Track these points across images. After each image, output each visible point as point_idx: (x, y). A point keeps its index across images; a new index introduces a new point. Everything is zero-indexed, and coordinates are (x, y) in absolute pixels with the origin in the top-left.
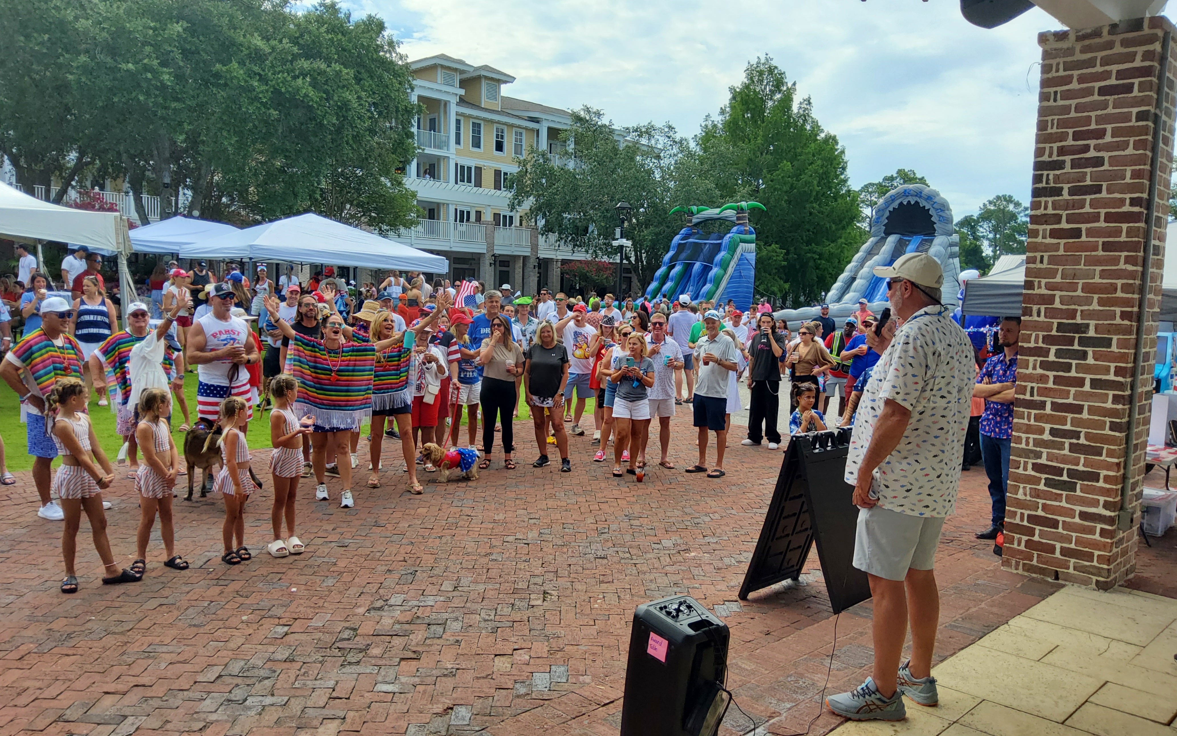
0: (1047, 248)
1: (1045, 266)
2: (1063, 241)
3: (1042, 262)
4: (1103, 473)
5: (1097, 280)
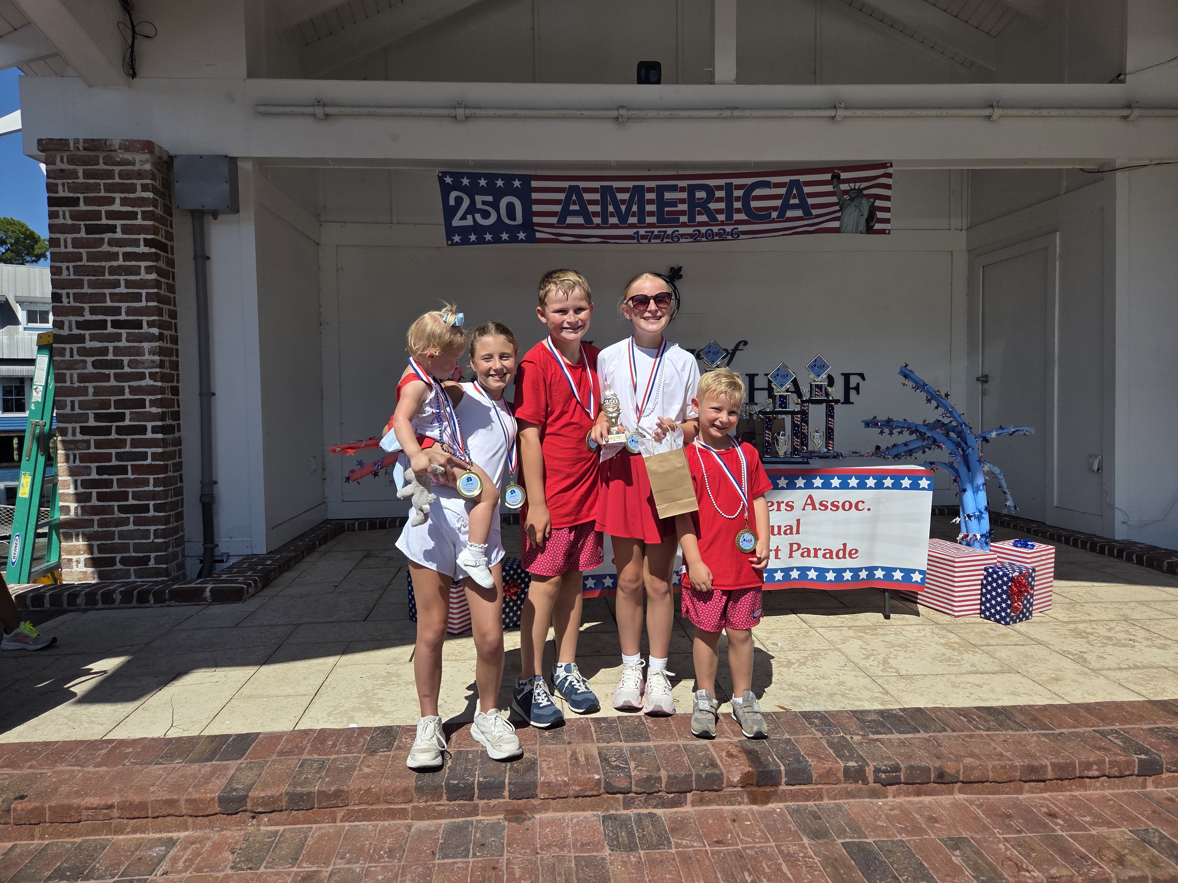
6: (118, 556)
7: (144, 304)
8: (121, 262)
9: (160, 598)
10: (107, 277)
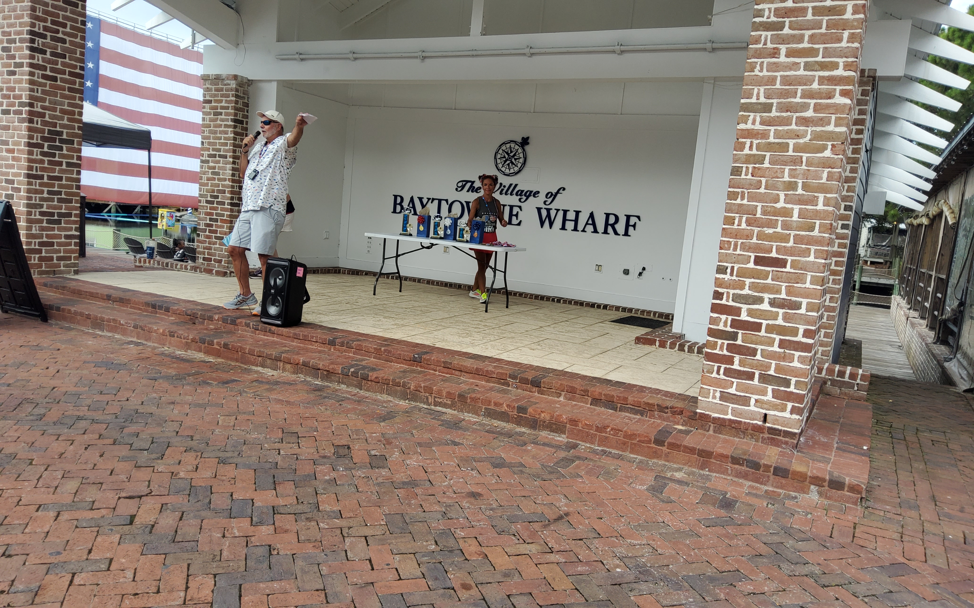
0: (40, 84)
1: (39, 95)
2: (48, 82)
3: (37, 92)
4: (74, 212)
5: (66, 107)
6: (213, 258)
7: (228, 148)
8: (223, 129)
9: (201, 272)
10: (218, 135)
